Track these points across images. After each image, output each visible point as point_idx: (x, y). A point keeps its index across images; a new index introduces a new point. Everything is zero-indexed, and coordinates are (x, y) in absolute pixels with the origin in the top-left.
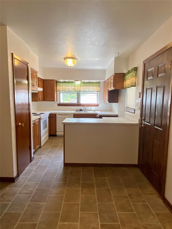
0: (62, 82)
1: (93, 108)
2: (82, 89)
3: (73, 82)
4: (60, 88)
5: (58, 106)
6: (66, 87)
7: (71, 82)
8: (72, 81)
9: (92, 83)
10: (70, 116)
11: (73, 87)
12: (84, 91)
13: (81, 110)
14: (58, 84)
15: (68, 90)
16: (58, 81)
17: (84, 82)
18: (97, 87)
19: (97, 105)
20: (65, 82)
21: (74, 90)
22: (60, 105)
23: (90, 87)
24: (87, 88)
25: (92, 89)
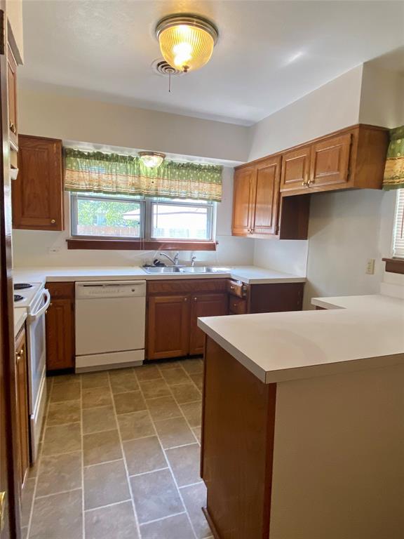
0: (89, 156)
1: (200, 255)
2: (165, 185)
3: (131, 159)
4: (80, 179)
5: (69, 248)
6: (104, 177)
7: (123, 158)
8: (126, 154)
9: (199, 168)
10: (133, 287)
11: (130, 179)
12: (173, 194)
13: (158, 264)
14: (72, 163)
15: (110, 189)
16: (71, 151)
17: (171, 164)
18: (214, 186)
19: (212, 247)
20: (99, 156)
21: (133, 191)
22: (77, 244)
23: (193, 184)
24: (180, 186)
25: (196, 192)
